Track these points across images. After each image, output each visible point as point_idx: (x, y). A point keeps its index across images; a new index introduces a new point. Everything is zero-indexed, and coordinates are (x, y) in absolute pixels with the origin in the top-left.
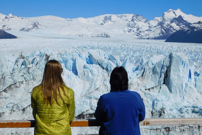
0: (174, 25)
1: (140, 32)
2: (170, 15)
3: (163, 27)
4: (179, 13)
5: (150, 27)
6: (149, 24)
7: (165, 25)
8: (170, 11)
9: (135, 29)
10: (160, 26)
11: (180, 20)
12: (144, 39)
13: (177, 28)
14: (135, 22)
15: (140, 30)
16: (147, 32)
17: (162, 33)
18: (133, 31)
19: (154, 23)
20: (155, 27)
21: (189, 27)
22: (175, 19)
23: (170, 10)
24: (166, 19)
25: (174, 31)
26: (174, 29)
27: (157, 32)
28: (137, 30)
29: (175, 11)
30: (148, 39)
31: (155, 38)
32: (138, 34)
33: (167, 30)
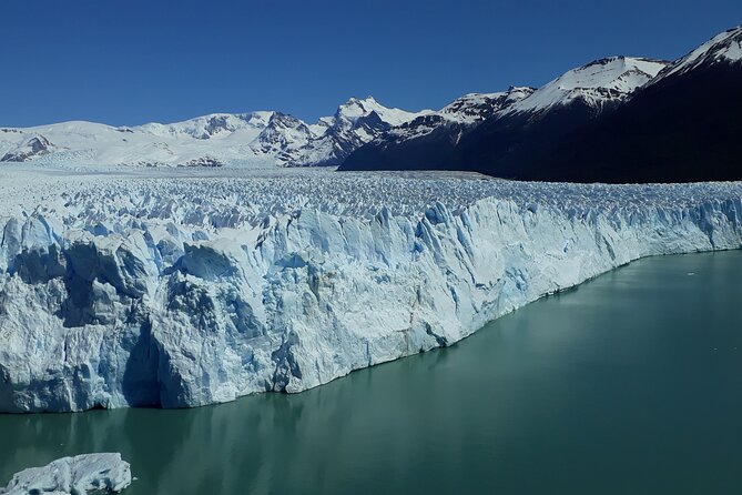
0: (361, 132)
1: (288, 151)
2: (351, 112)
3: (337, 138)
4: (371, 105)
5: (309, 140)
6: (308, 132)
7: (341, 135)
8: (351, 103)
9: (278, 146)
10: (331, 137)
11: (372, 121)
12: (298, 166)
13: (368, 139)
14: (278, 129)
15: (289, 146)
16: (303, 152)
17: (336, 150)
18: (275, 150)
19: (317, 130)
20: (321, 138)
21: (385, 135)
22: (362, 119)
23: (352, 99)
24: (345, 120)
25: (361, 146)
26: (361, 142)
27: (326, 150)
28: (283, 147)
29: (362, 102)
30: (307, 165)
31: (322, 164)
32: (285, 157)
33: (346, 145)
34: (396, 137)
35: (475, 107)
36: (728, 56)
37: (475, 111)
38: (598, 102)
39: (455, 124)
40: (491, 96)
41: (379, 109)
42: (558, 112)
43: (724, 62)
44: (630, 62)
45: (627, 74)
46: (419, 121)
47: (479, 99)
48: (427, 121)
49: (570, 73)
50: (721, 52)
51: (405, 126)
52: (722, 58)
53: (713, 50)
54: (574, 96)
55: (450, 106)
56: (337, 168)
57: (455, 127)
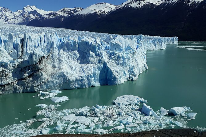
0: (31, 15)
1: (8, 19)
2: (28, 9)
3: (24, 16)
4: (34, 8)
5: (14, 16)
6: (14, 14)
7: (25, 16)
8: (28, 7)
9: (4, 17)
10: (22, 16)
11: (35, 12)
12: (11, 24)
13: (34, 17)
14: (4, 12)
15: (8, 18)
16: (13, 20)
17: (24, 20)
18: (3, 19)
19: (17, 14)
20: (18, 16)
21: (41, 17)
22: (32, 12)
23: (28, 5)
24: (26, 11)
25: (32, 19)
26: (31, 18)
27: (21, 20)
28: (6, 18)
29: (31, 7)
30: (14, 24)
31: (19, 24)
32: (6, 21)
33: (27, 19)
34: (44, 18)
35: (67, 11)
36: (132, 6)
37: (67, 12)
38: (100, 14)
39: (61, 16)
40: (71, 9)
41: (37, 9)
42: (90, 15)
43: (131, 7)
44: (107, 4)
45: (106, 7)
46: (51, 14)
47: (68, 9)
48: (54, 14)
49: (93, 5)
50: (130, 4)
51: (47, 15)
52: (130, 6)
53: (128, 4)
54: (94, 11)
55: (60, 10)
56: (25, 25)
57: (62, 17)
